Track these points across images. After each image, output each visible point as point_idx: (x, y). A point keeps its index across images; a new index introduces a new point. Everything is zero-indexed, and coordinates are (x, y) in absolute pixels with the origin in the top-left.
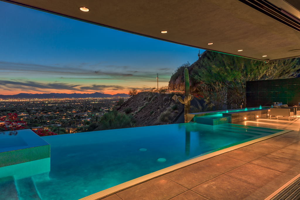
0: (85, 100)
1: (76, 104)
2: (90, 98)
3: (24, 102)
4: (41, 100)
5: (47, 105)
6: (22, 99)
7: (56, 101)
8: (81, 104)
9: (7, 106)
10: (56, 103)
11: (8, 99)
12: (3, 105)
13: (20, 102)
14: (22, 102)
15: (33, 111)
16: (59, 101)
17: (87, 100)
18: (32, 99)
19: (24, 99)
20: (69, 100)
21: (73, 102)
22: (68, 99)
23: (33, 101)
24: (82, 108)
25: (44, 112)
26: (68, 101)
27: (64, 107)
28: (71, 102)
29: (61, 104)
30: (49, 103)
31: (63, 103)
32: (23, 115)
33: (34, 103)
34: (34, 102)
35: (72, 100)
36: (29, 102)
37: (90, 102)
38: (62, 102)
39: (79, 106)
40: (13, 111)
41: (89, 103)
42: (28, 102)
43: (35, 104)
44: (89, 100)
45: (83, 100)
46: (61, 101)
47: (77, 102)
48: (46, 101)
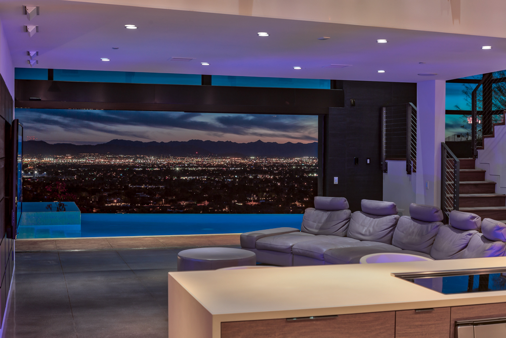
0: (290, 165)
1: (260, 176)
2: (305, 159)
3: (120, 166)
4: (163, 161)
5: (179, 177)
6: (116, 158)
7: (205, 166)
8: (274, 178)
9: (80, 176)
10: (203, 173)
11: (83, 158)
12: (73, 174)
13: (111, 166)
14: (114, 167)
15: (141, 194)
16: (210, 166)
17: (297, 164)
18: (141, 158)
19: (121, 158)
20: (241, 165)
21: (251, 169)
22: (239, 160)
23: (144, 164)
24: (277, 190)
25: (170, 198)
26: (237, 166)
27: (224, 185)
28: (245, 171)
29: (217, 175)
30: (184, 172)
31: (223, 173)
32: (116, 206)
33: (144, 171)
34: (145, 166)
35: (250, 165)
36: (134, 166)
37: (304, 171)
38: (221, 171)
39: (268, 186)
40: (93, 192)
41: (302, 176)
42: (131, 168)
43: (148, 175)
44: (301, 166)
45: (282, 165)
46: (218, 166)
47: (265, 172)
48: (175, 165)
